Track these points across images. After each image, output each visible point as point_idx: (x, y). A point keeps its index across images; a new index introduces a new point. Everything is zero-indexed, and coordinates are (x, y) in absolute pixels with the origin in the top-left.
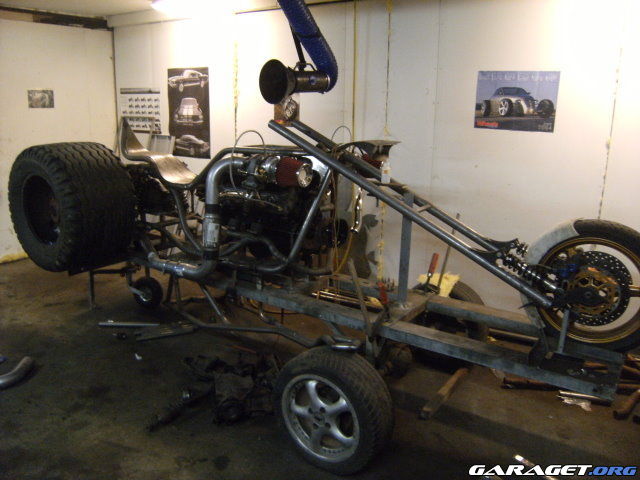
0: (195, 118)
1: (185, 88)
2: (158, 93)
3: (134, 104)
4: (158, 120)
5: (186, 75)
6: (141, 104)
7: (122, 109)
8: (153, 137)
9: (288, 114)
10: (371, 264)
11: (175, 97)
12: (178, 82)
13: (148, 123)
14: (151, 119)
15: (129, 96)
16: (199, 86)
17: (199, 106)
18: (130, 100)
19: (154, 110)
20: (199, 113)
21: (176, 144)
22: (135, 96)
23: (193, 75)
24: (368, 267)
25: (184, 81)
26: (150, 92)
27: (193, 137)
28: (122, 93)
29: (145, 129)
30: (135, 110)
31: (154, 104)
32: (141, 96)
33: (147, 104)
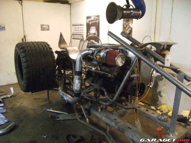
0: (95, 34)
1: (92, 23)
2: (83, 25)
3: (76, 29)
4: (83, 35)
5: (92, 19)
6: (78, 29)
7: (72, 31)
8: (81, 41)
9: (128, 32)
10: (159, 96)
11: (89, 26)
12: (89, 21)
13: (80, 36)
14: (81, 35)
15: (75, 27)
16: (96, 22)
17: (96, 30)
18: (75, 28)
19: (82, 31)
20: (96, 32)
21: (88, 43)
22: (76, 27)
23: (94, 18)
24: (158, 97)
25: (92, 21)
26: (81, 25)
27: (93, 41)
28: (73, 26)
29: (79, 38)
30: (76, 31)
31: (82, 29)
32: (78, 27)
33: (80, 29)
